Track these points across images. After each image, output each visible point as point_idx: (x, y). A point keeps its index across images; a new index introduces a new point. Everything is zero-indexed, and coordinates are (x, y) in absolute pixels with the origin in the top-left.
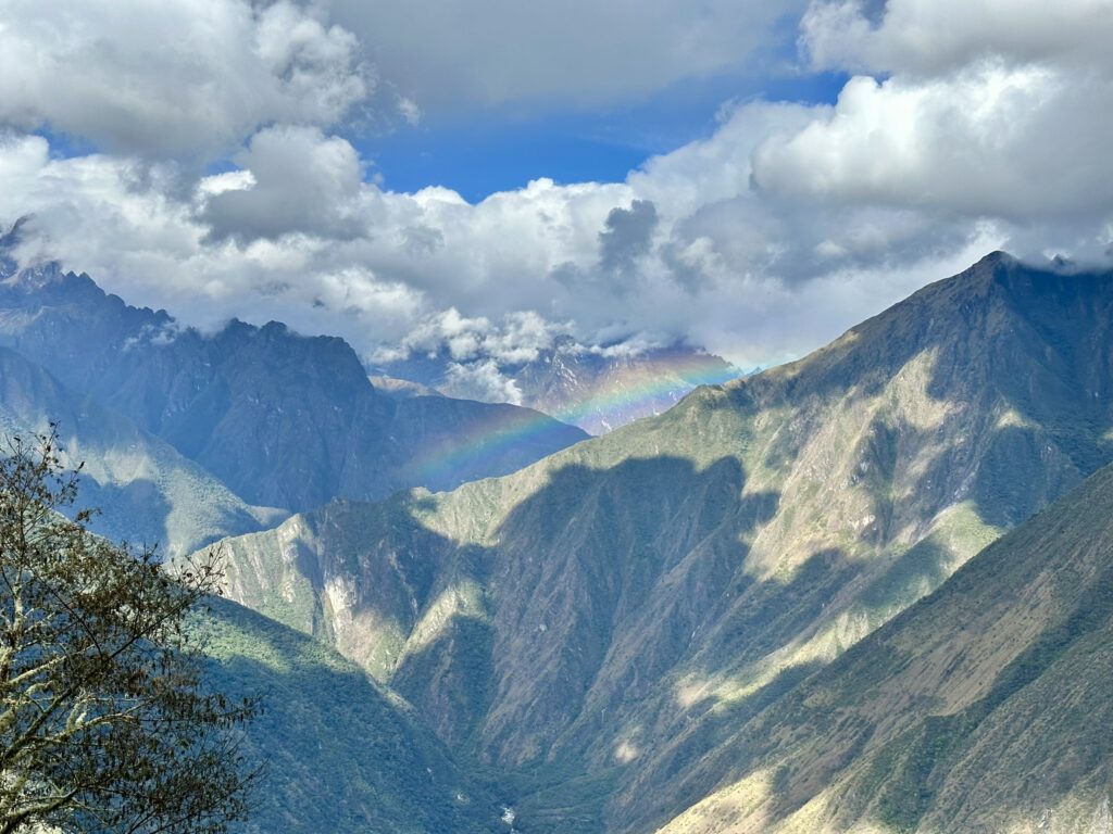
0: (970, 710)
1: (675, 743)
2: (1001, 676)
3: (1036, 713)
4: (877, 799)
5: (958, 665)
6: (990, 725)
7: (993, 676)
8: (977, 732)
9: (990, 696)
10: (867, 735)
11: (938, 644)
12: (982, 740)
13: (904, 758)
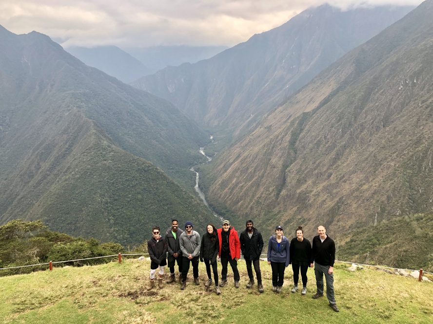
0: (313, 110)
1: (248, 120)
2: (320, 103)
3: (327, 110)
4: (291, 131)
5: (311, 100)
6: (317, 113)
7: (319, 102)
8: (314, 115)
9: (318, 107)
10: (290, 117)
11: (307, 96)
12: (315, 116)
13: (297, 122)
